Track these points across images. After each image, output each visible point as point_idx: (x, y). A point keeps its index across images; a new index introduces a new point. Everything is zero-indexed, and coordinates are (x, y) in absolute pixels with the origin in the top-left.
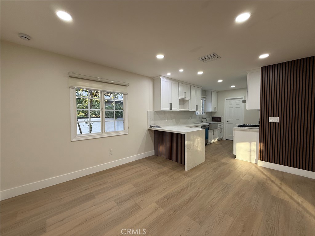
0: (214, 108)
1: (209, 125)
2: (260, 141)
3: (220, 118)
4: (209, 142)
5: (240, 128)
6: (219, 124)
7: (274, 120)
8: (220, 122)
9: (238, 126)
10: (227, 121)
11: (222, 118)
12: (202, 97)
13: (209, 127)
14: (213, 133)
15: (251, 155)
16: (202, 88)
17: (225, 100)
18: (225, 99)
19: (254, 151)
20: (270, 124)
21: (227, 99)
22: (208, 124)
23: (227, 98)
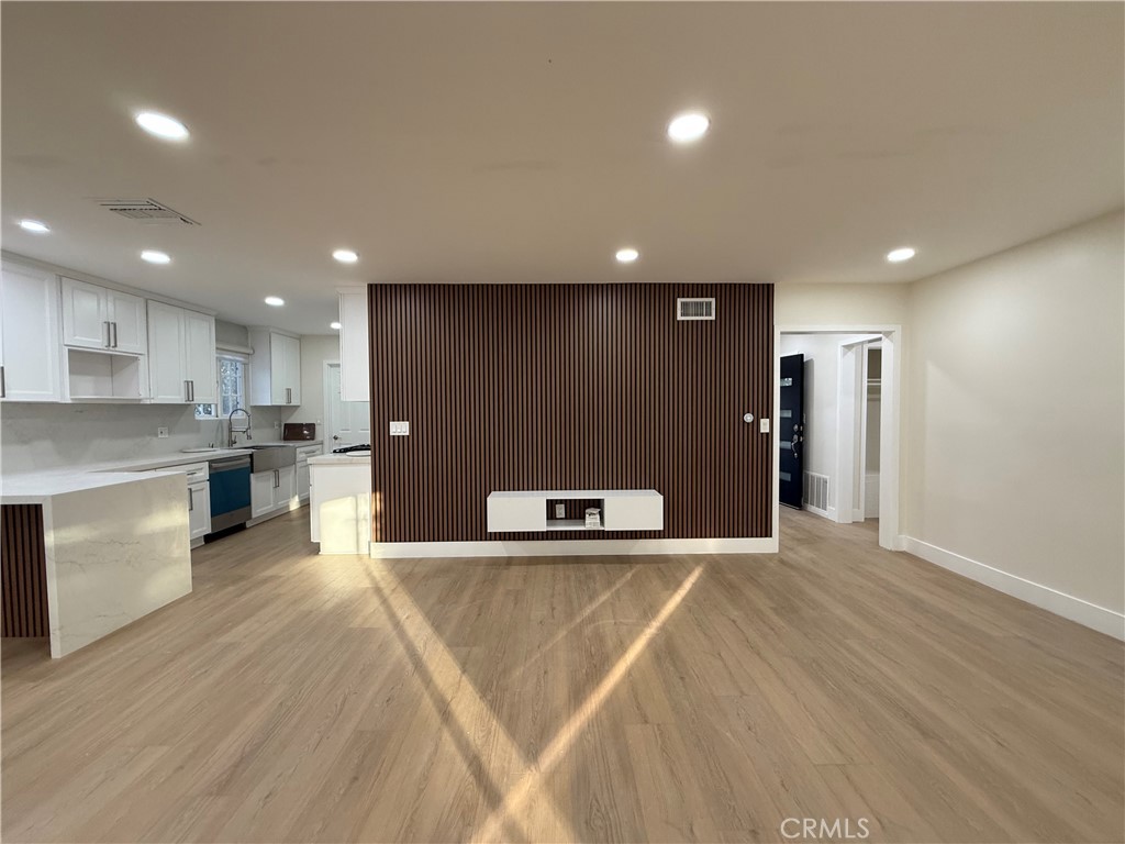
0: (285, 392)
1: (251, 456)
2: (375, 490)
3: (311, 427)
4: (254, 516)
5: (338, 456)
6: (301, 449)
7: (399, 428)
8: (311, 442)
9: (335, 452)
10: (336, 438)
11: (317, 427)
12: (220, 346)
13: (252, 462)
14: (272, 483)
15: (358, 534)
16: (216, 316)
17: (325, 366)
18: (326, 362)
19: (366, 520)
20: (391, 439)
21: (331, 366)
22: (249, 451)
23: (331, 362)
